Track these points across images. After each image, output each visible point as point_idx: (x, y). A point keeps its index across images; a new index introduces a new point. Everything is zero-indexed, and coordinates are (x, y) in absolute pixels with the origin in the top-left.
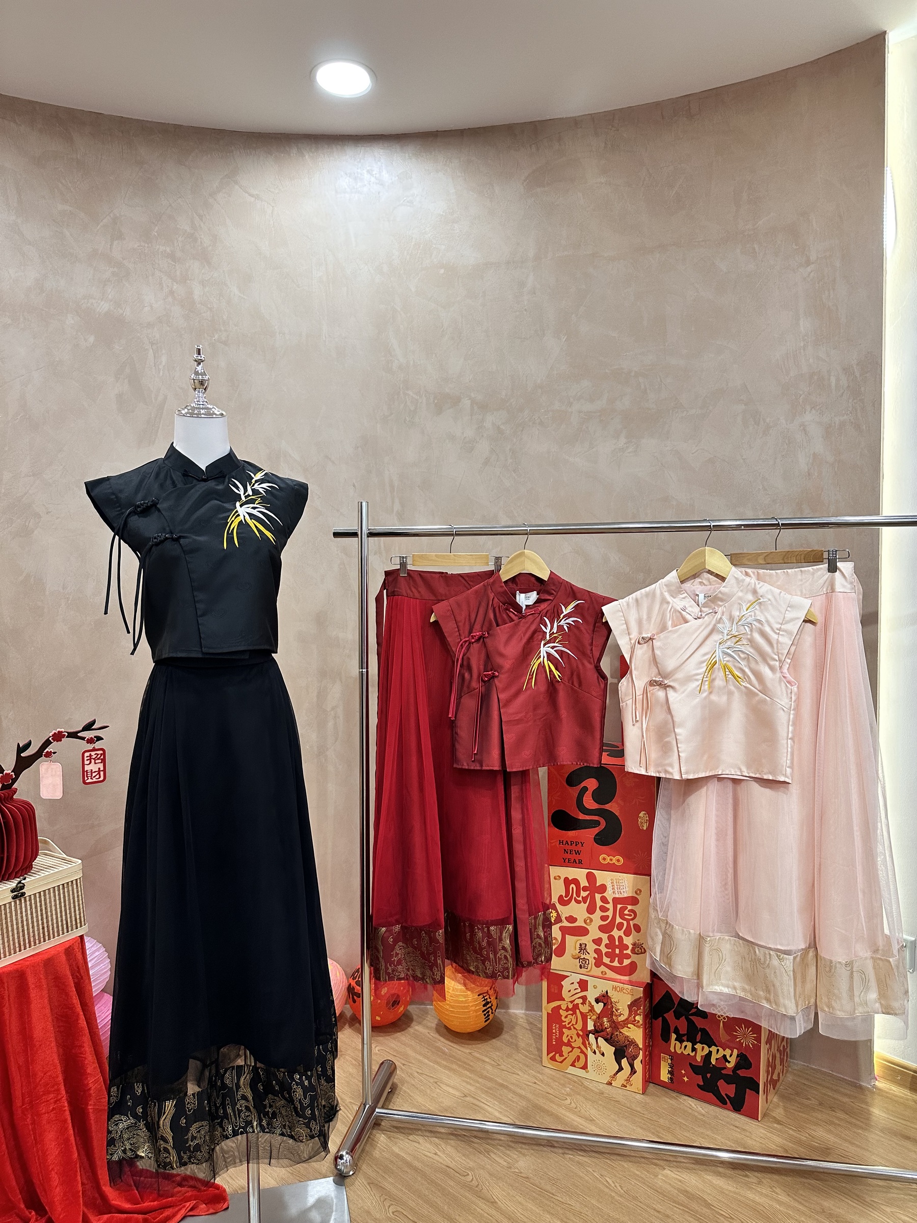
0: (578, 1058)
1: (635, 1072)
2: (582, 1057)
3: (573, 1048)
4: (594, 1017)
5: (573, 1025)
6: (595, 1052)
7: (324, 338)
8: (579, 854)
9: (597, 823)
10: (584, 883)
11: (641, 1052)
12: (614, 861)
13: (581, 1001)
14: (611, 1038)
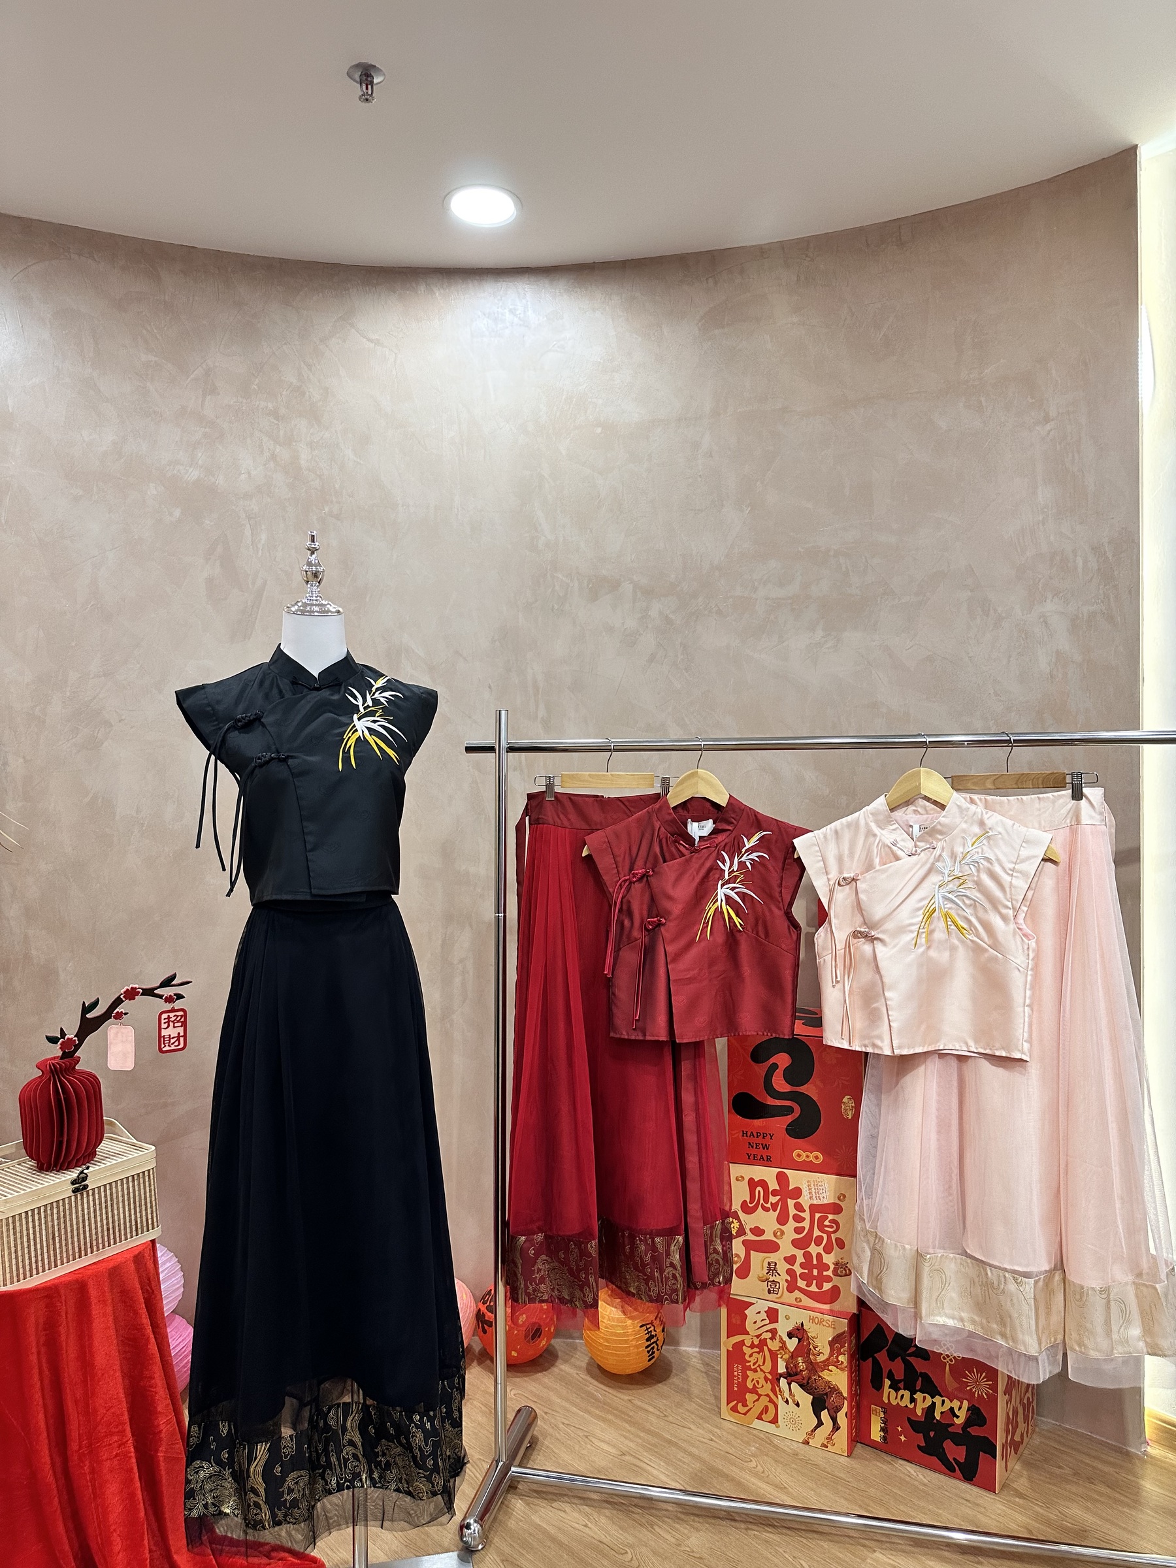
0: (766, 1409)
1: (839, 1428)
2: (771, 1407)
3: (760, 1396)
4: (786, 1356)
5: (759, 1366)
6: (787, 1402)
7: (456, 510)
8: (767, 1149)
9: (790, 1110)
10: (773, 1185)
11: (846, 1402)
12: (811, 1158)
13: (769, 1335)
14: (808, 1383)
